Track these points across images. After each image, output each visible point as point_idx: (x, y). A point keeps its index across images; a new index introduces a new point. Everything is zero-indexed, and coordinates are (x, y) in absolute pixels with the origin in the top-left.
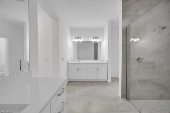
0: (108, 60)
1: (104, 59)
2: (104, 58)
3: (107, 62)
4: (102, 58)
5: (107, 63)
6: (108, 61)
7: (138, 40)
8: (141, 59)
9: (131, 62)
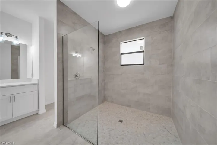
0: (38, 78)
1: (32, 78)
2: (32, 75)
3: (37, 82)
4: (29, 76)
5: (38, 84)
6: (38, 80)
7: (80, 56)
8: (78, 76)
9: (69, 79)
